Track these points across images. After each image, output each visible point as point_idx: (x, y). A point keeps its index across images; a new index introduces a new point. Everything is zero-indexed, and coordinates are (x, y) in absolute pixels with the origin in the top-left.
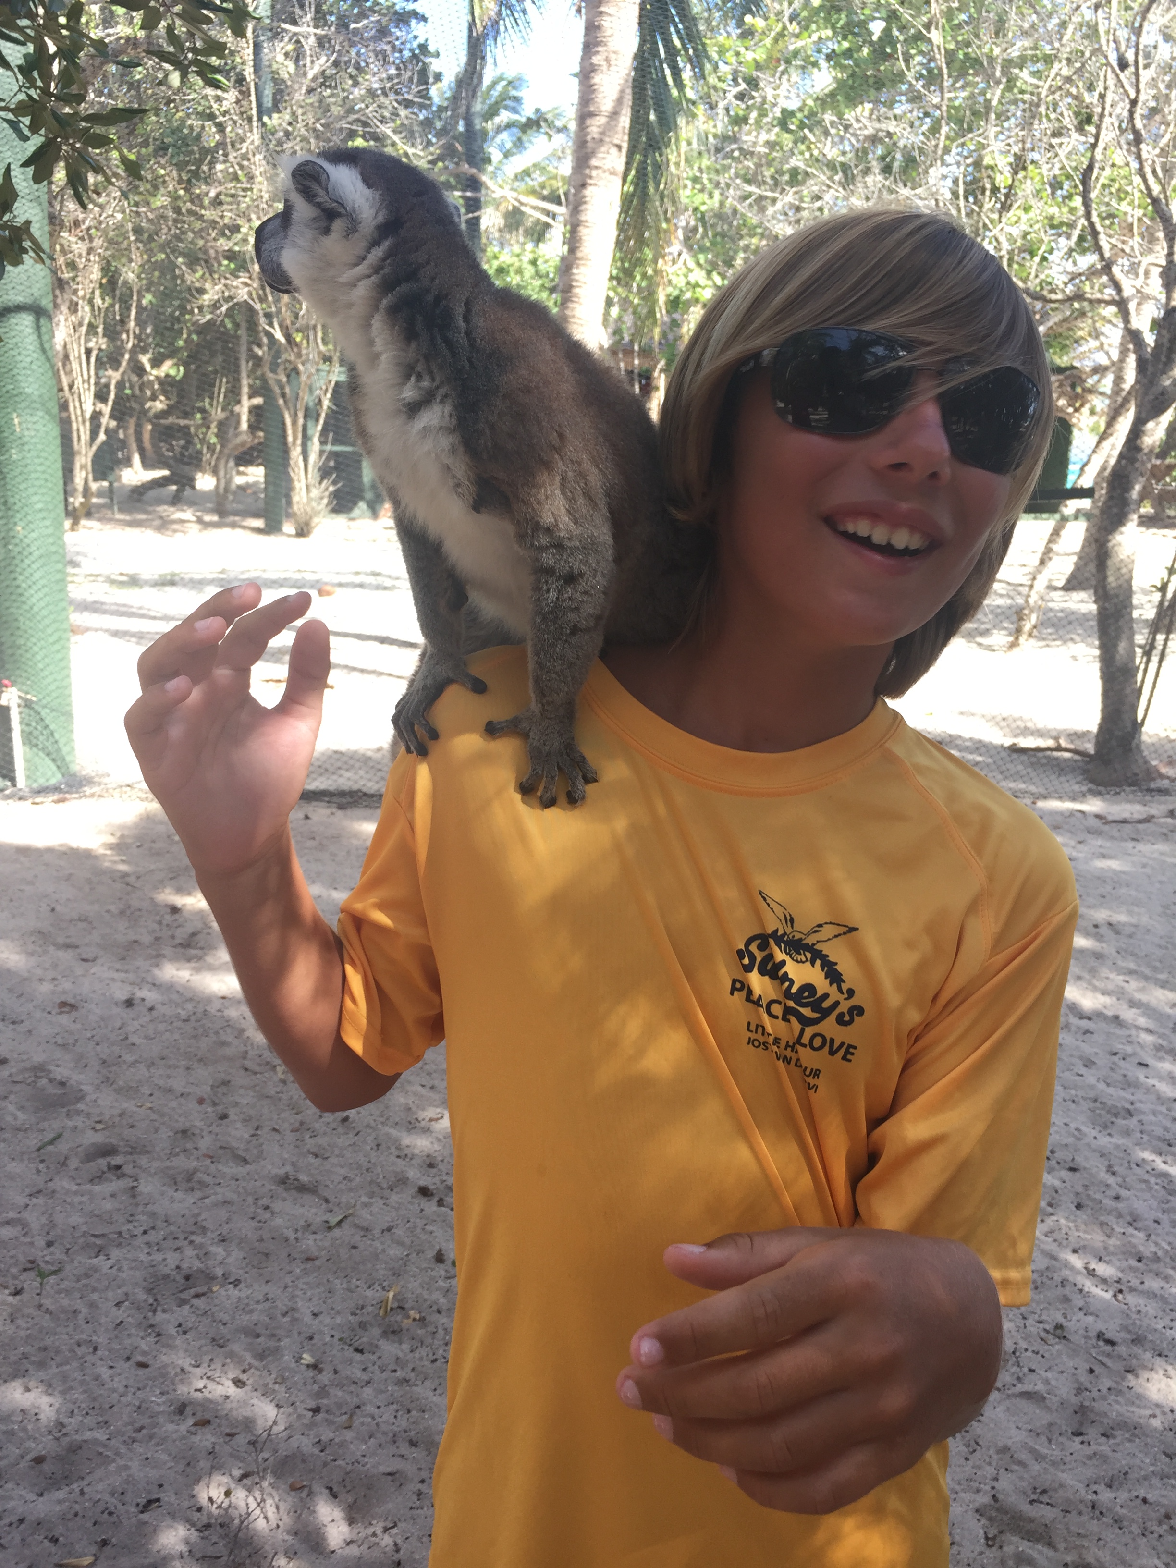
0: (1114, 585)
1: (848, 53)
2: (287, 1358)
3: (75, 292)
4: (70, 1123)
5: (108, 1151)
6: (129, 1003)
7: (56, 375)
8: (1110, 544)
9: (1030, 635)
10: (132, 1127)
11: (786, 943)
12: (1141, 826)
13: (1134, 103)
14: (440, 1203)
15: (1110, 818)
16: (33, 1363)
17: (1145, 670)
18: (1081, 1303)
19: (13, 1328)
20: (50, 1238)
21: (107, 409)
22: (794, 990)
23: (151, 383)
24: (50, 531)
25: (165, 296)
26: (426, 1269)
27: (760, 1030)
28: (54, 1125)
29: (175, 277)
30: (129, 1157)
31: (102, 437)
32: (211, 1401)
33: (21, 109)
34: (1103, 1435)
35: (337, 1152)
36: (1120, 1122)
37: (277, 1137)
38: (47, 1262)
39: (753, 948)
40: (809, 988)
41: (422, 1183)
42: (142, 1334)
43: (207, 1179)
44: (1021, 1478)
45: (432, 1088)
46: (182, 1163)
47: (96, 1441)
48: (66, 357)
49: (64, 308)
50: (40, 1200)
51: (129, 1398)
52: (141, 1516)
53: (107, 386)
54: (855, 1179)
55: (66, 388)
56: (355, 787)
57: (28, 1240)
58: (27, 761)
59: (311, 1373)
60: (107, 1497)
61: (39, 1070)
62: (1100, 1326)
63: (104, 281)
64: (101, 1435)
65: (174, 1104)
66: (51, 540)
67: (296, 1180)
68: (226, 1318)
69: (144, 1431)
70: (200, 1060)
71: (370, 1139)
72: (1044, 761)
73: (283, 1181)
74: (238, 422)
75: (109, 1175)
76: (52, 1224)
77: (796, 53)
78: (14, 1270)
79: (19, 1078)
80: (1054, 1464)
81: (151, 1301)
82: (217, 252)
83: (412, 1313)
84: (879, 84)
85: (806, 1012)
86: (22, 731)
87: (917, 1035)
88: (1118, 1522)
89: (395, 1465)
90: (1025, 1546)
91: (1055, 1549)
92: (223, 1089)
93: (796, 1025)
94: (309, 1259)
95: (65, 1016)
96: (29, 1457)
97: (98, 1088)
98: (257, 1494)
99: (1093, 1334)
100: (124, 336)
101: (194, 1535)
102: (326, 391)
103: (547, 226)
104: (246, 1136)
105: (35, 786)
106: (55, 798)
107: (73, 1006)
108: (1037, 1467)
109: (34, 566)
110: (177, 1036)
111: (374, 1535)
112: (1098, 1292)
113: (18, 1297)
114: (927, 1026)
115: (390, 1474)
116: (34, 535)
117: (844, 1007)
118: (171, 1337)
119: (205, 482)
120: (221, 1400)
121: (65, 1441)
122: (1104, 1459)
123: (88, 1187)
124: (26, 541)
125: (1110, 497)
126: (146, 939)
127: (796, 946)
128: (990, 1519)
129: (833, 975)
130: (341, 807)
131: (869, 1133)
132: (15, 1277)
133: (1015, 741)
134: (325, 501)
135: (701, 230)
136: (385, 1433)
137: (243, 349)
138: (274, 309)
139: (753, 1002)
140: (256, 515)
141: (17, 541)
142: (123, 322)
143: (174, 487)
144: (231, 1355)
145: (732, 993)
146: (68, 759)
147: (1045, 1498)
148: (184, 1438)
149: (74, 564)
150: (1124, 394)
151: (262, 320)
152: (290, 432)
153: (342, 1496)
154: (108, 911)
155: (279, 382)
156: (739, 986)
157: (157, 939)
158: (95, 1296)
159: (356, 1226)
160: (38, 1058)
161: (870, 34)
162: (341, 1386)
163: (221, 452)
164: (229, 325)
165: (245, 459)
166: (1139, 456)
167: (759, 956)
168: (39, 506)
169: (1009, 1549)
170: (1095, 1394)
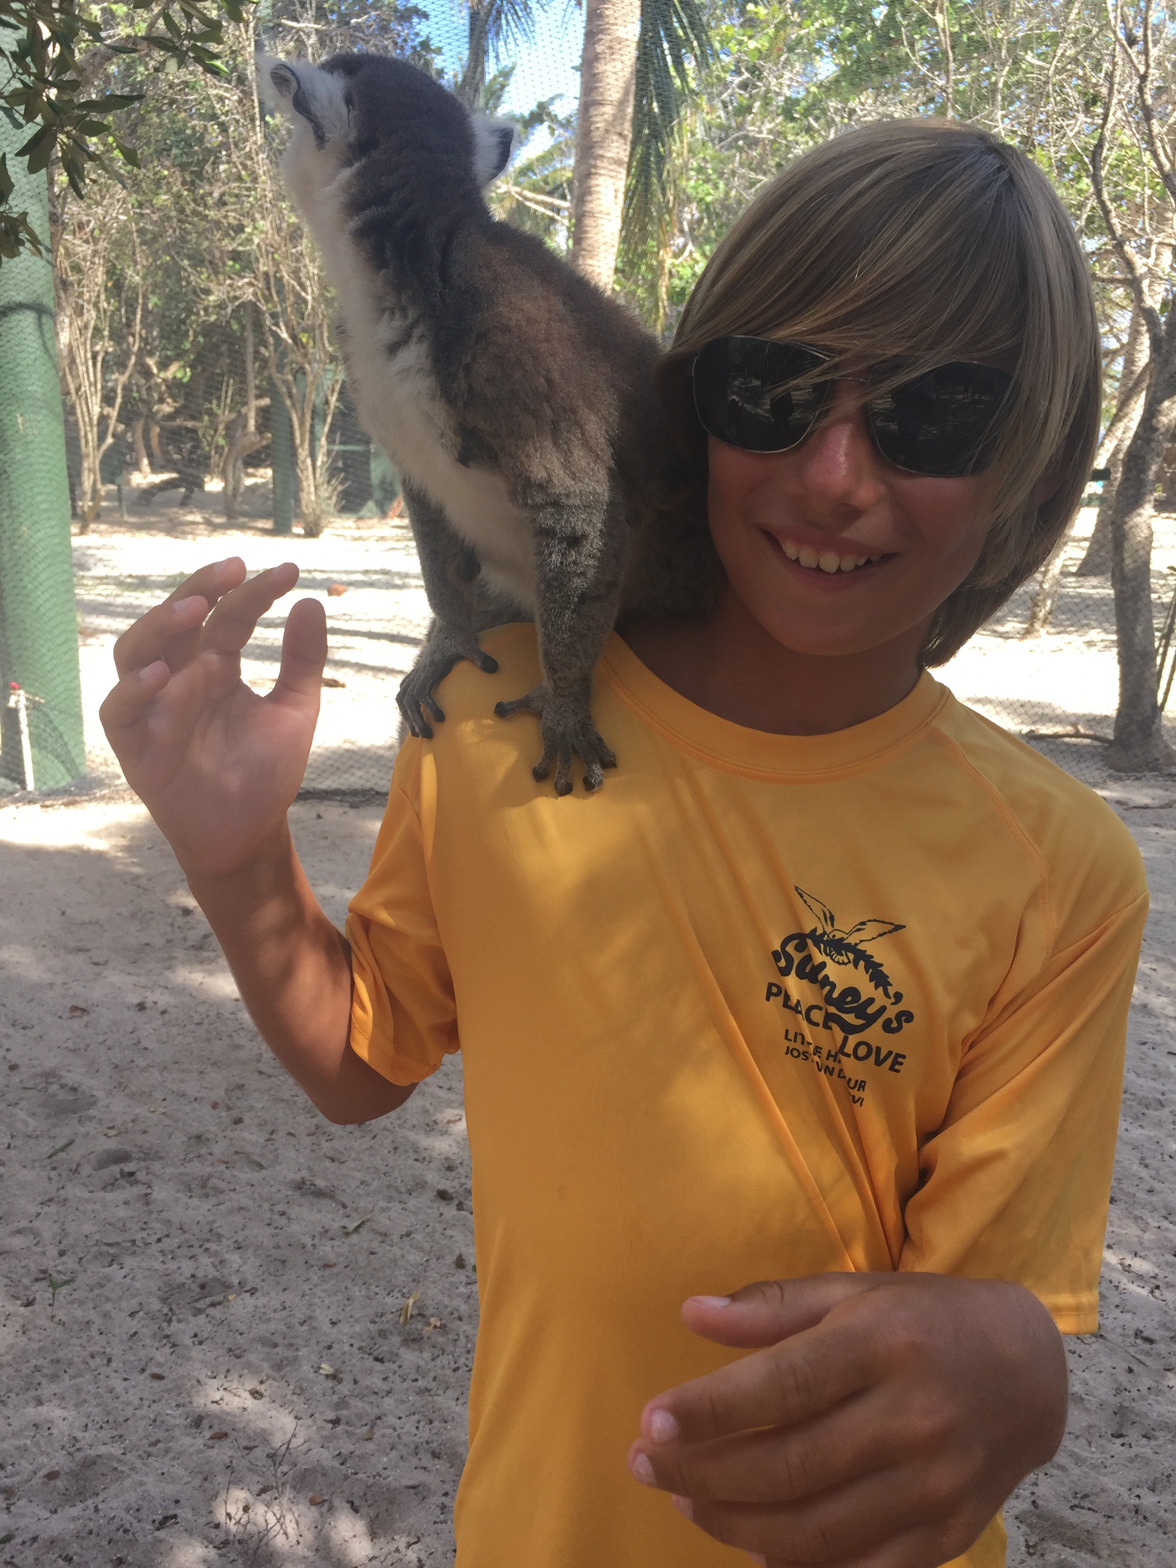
0: (1131, 567)
1: (852, 39)
2: (306, 1368)
3: (81, 295)
4: (82, 1130)
5: (121, 1157)
6: (141, 1007)
7: (63, 379)
8: (1126, 527)
9: (1045, 621)
10: (145, 1132)
11: (826, 944)
12: (1162, 812)
13: (1144, 78)
14: (460, 1207)
15: (1131, 804)
16: (46, 1375)
17: (1164, 654)
18: (1117, 1301)
19: (25, 1339)
20: (62, 1247)
21: (114, 413)
22: (835, 995)
23: (158, 385)
24: (56, 531)
25: (172, 298)
26: (446, 1276)
27: (799, 1038)
28: (65, 1132)
29: (180, 279)
30: (142, 1164)
31: (110, 440)
32: (228, 1414)
33: (14, 97)
34: (1145, 1436)
35: (354, 1155)
36: (1152, 1113)
37: (293, 1140)
38: (59, 1272)
39: (790, 948)
40: (853, 992)
41: (441, 1187)
42: (157, 1344)
43: (222, 1185)
44: (1062, 1483)
45: (450, 1089)
46: (197, 1169)
47: (111, 1457)
48: (73, 361)
49: (69, 311)
50: (53, 1208)
51: (144, 1411)
52: (157, 1533)
53: (113, 390)
54: (905, 1196)
55: (73, 391)
56: (368, 786)
57: (39, 1249)
58: (35, 762)
59: (330, 1383)
60: (122, 1514)
61: (50, 1076)
62: (1138, 1324)
63: (110, 284)
64: (115, 1450)
65: (187, 1109)
66: (57, 540)
67: (312, 1185)
68: (243, 1328)
69: (160, 1445)
70: (214, 1064)
71: (387, 1142)
72: (1063, 748)
73: (300, 1186)
74: (245, 426)
75: (122, 1182)
76: (64, 1233)
77: (799, 41)
78: (26, 1281)
79: (30, 1084)
80: (1094, 1467)
81: (166, 1310)
82: (222, 252)
83: (432, 1320)
84: (883, 70)
85: (850, 1018)
86: (31, 734)
87: (972, 1042)
88: (1162, 1526)
89: (419, 1477)
90: (1067, 1554)
91: (1100, 1557)
92: (238, 1093)
93: (839, 1034)
94: (326, 1266)
95: (77, 1020)
96: (44, 1472)
97: (110, 1093)
98: (276, 1509)
99: (1131, 1332)
100: (131, 339)
101: (212, 1553)
102: (333, 391)
103: (553, 220)
104: (262, 1140)
105: (45, 788)
106: (65, 800)
107: (84, 1010)
108: (1078, 1471)
109: (41, 567)
110: (190, 1040)
111: (397, 1550)
112: (1134, 1288)
113: (30, 1308)
114: (983, 1031)
115: (413, 1487)
116: (40, 535)
117: (891, 1012)
118: (187, 1347)
119: (214, 485)
120: (238, 1412)
121: (79, 1456)
122: (1147, 1462)
123: (101, 1194)
124: (33, 541)
125: (1126, 478)
126: (158, 941)
127: (837, 947)
128: (1030, 1526)
129: (879, 978)
130: (353, 806)
131: (919, 1148)
132: (26, 1288)
133: (1033, 728)
134: (334, 499)
135: (706, 221)
136: (406, 1445)
137: (250, 350)
138: (279, 309)
139: (790, 1008)
140: (266, 516)
141: (22, 541)
142: (129, 324)
143: (183, 490)
144: (249, 1365)
145: (768, 999)
146: (77, 761)
147: (1087, 1504)
148: (199, 1452)
149: (83, 567)
150: (1135, 376)
151: (268, 322)
152: (297, 434)
153: (364, 1510)
154: (119, 914)
155: (285, 382)
156: (775, 991)
157: (169, 941)
158: (109, 1306)
159: (374, 1231)
160: (49, 1063)
161: (873, 20)
162: (361, 1396)
163: (228, 455)
164: (235, 327)
165: (254, 460)
166: (1155, 436)
167: (797, 957)
168: (44, 506)
169: (1051, 1558)
170: (1134, 1393)
